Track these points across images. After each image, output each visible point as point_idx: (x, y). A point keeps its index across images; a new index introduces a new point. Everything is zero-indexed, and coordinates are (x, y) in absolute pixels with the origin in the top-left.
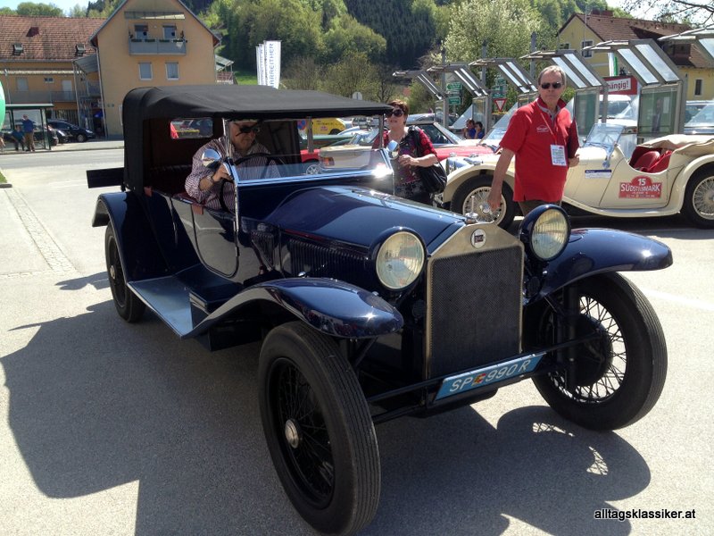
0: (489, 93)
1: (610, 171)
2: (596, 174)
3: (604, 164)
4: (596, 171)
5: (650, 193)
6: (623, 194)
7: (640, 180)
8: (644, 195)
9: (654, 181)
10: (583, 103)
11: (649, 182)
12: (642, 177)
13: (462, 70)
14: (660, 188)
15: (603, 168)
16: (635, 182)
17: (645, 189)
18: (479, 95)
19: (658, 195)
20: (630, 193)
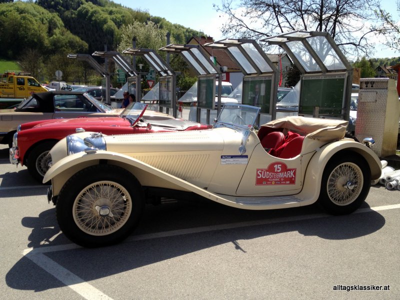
0: (138, 74)
1: (246, 156)
2: (232, 160)
3: (240, 149)
4: (232, 157)
5: (286, 179)
6: (260, 181)
7: (276, 166)
8: (280, 182)
9: (289, 167)
10: (203, 85)
11: (284, 168)
12: (278, 163)
13: (118, 56)
14: (294, 174)
15: (240, 154)
16: (271, 168)
17: (281, 175)
18: (132, 75)
19: (292, 181)
20: (266, 180)
